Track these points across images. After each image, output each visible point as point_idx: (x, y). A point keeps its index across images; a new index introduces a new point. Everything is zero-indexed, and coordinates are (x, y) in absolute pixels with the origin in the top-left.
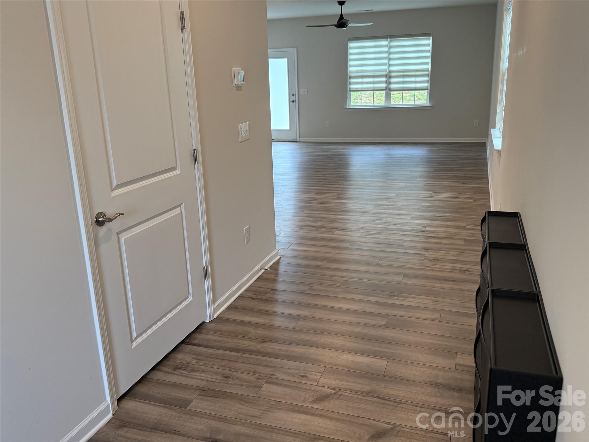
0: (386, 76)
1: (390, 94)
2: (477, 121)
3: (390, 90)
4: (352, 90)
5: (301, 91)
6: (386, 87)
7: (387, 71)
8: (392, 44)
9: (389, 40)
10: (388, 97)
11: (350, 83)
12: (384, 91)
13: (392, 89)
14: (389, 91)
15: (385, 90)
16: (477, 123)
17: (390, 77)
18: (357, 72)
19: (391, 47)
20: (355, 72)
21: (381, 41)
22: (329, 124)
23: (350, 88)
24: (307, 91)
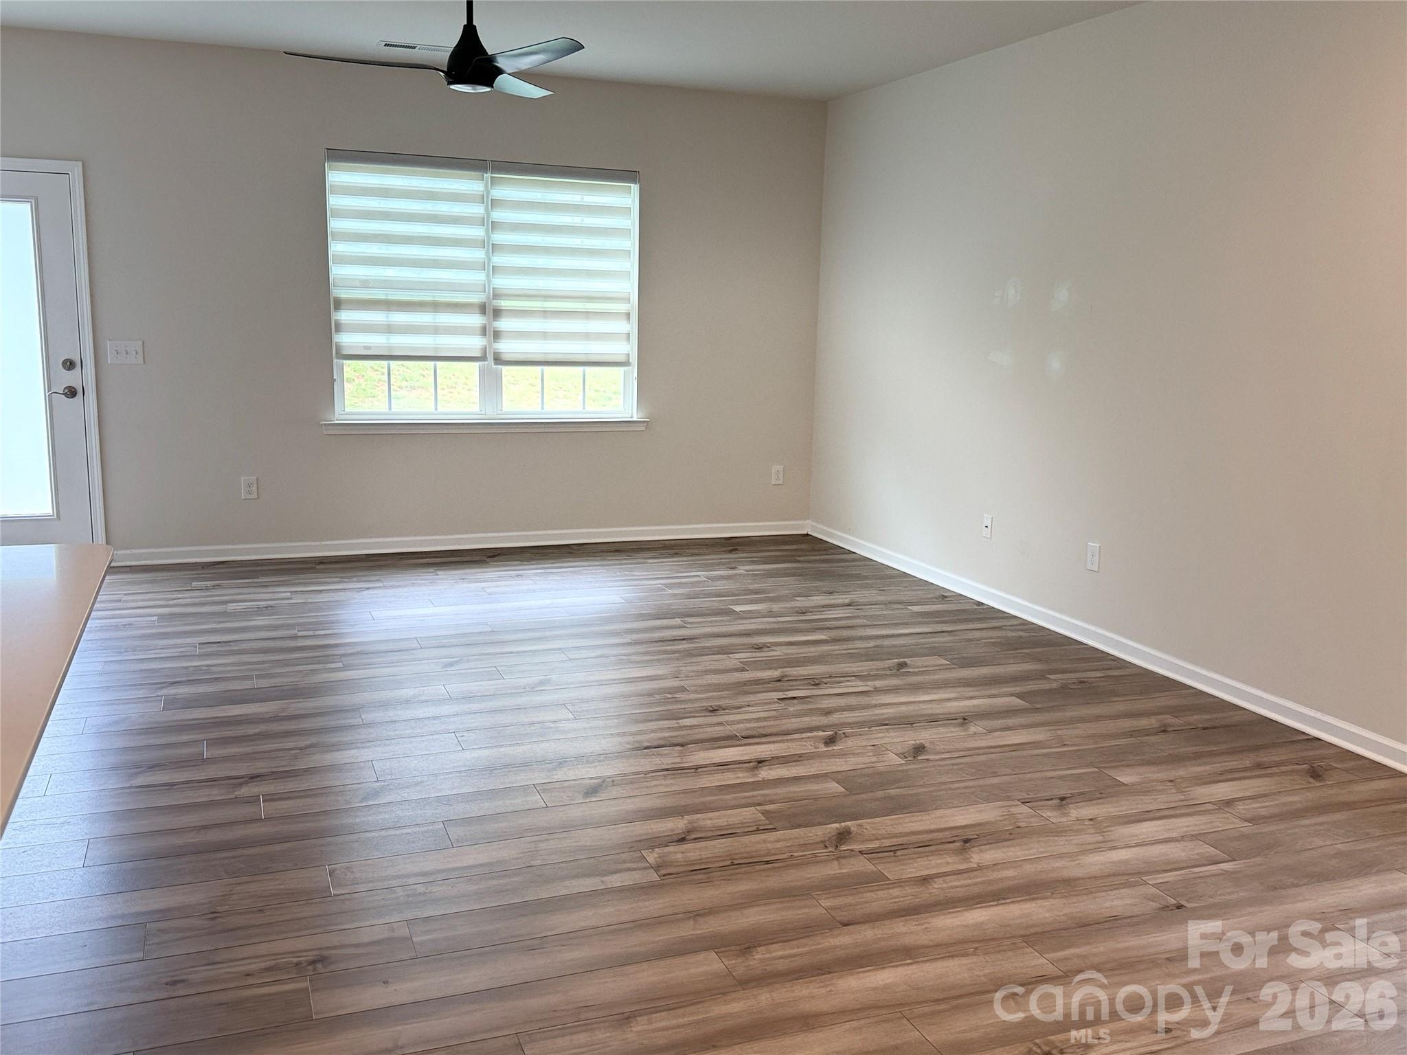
0: (483, 309)
1: (499, 377)
2: (780, 468)
3: (498, 360)
4: (346, 352)
5: (109, 347)
6: (485, 350)
7: (485, 292)
8: (499, 193)
9: (488, 175)
10: (491, 385)
11: (339, 327)
12: (476, 365)
13: (506, 357)
14: (496, 364)
15: (483, 358)
16: (781, 476)
17: (497, 313)
18: (365, 284)
19: (495, 203)
20: (358, 284)
21: (460, 177)
22: (254, 489)
23: (338, 348)
24: (140, 350)
